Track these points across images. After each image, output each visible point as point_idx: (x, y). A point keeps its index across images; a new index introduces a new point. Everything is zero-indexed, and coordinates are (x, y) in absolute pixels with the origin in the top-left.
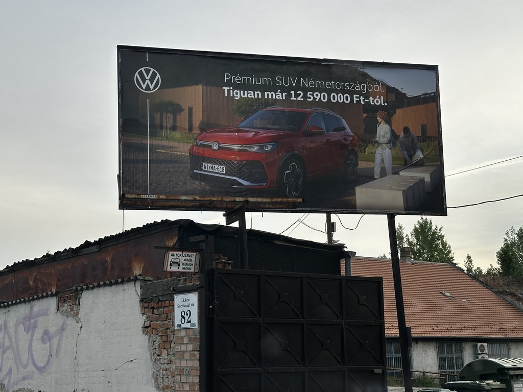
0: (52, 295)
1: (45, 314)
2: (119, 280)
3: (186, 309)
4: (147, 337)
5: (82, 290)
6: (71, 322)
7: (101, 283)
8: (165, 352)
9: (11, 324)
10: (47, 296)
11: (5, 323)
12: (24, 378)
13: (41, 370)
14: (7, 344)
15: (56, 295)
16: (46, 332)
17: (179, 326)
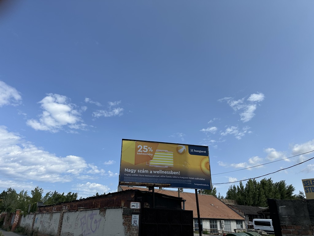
0: (98, 209)
1: (96, 214)
2: (117, 207)
3: (135, 220)
4: (124, 226)
5: (107, 209)
6: (103, 218)
7: (112, 207)
8: (128, 232)
9: (87, 216)
10: (97, 209)
11: (85, 215)
12: (89, 234)
13: (93, 232)
14: (85, 222)
15: (99, 209)
16: (96, 220)
17: (133, 225)
